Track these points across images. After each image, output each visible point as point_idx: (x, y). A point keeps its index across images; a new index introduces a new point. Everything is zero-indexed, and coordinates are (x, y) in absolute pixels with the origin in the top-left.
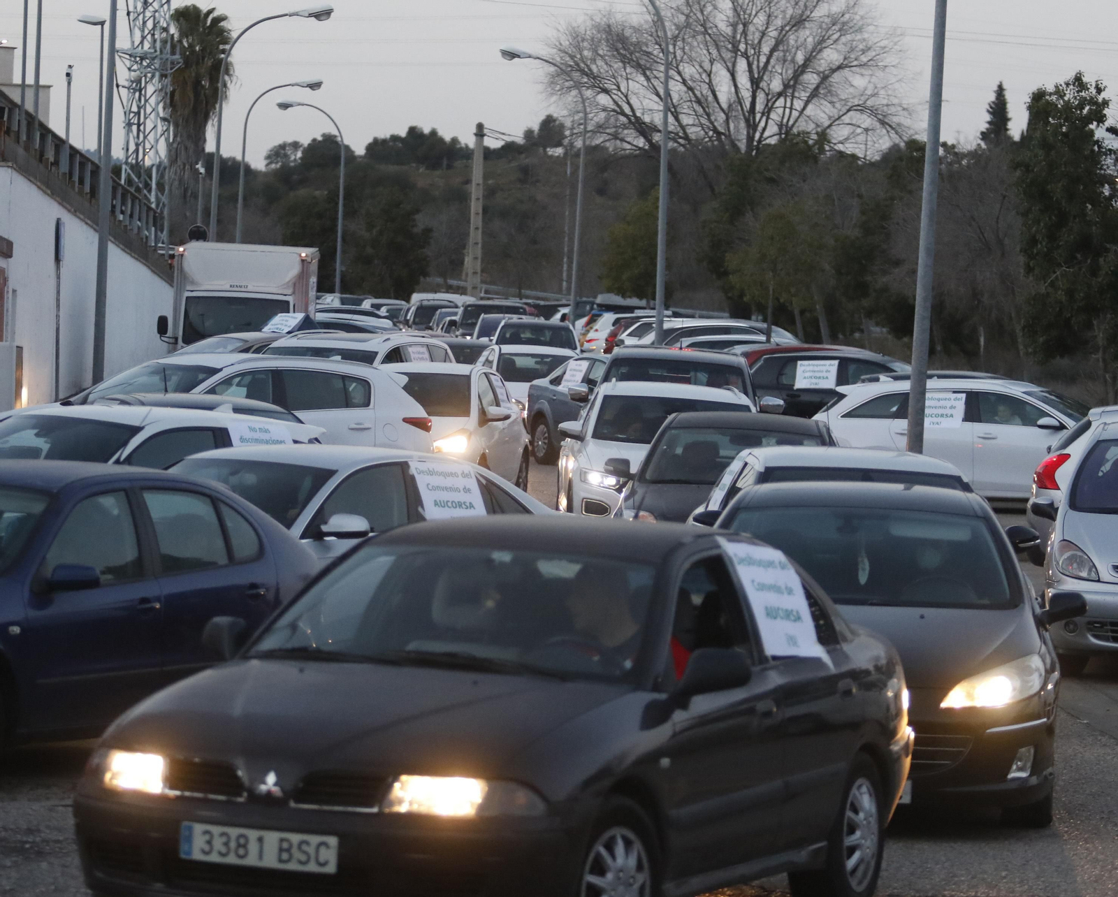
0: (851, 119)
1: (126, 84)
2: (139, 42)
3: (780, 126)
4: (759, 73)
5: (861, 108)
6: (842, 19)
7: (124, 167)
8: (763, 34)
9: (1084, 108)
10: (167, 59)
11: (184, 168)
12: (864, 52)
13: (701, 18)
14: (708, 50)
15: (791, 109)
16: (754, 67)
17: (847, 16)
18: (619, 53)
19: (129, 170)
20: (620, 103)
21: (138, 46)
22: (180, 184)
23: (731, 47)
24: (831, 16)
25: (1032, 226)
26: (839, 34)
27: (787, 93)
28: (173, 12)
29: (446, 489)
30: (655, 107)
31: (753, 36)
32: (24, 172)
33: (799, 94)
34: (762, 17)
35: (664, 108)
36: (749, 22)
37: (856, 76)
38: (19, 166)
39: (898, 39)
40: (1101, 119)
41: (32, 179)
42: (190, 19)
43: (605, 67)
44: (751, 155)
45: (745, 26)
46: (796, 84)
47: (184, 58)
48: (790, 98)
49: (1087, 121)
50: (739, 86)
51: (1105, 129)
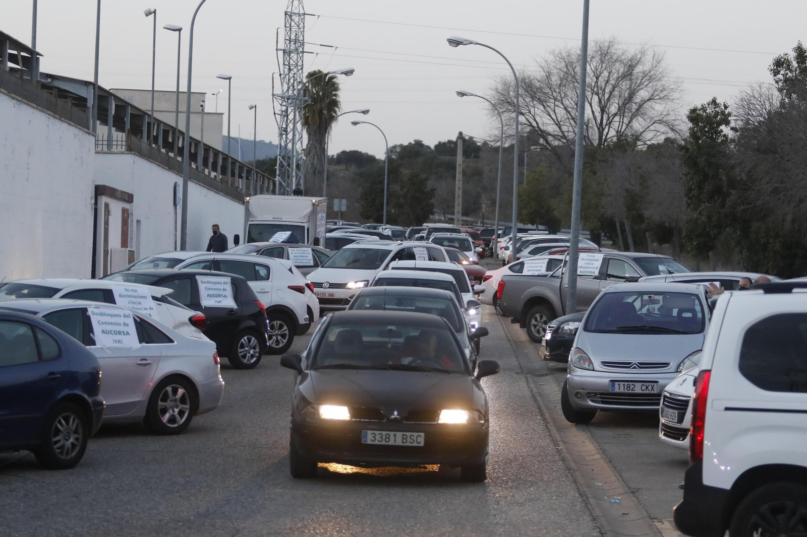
0: (655, 127)
1: (280, 113)
2: (286, 90)
3: (617, 132)
4: (604, 103)
5: (661, 122)
6: (649, 74)
7: (278, 157)
8: (607, 82)
9: (717, 117)
10: (301, 99)
11: (314, 157)
12: (662, 91)
13: (573, 73)
14: (576, 91)
15: (623, 123)
16: (602, 100)
17: (652, 72)
18: (528, 93)
19: (281, 159)
20: (530, 121)
21: (286, 92)
22: (312, 166)
23: (590, 90)
24: (644, 72)
25: (689, 181)
26: (648, 82)
27: (620, 113)
28: (305, 74)
29: (111, 323)
30: (549, 122)
31: (601, 84)
32: (146, 157)
33: (626, 114)
34: (606, 74)
35: (553, 123)
36: (599, 76)
37: (657, 104)
38: (141, 154)
39: (680, 84)
40: (727, 123)
41: (152, 161)
42: (317, 78)
43: (522, 101)
44: (601, 148)
45: (597, 78)
46: (624, 109)
47: (312, 98)
48: (622, 117)
49: (719, 124)
50: (594, 110)
51: (729, 128)
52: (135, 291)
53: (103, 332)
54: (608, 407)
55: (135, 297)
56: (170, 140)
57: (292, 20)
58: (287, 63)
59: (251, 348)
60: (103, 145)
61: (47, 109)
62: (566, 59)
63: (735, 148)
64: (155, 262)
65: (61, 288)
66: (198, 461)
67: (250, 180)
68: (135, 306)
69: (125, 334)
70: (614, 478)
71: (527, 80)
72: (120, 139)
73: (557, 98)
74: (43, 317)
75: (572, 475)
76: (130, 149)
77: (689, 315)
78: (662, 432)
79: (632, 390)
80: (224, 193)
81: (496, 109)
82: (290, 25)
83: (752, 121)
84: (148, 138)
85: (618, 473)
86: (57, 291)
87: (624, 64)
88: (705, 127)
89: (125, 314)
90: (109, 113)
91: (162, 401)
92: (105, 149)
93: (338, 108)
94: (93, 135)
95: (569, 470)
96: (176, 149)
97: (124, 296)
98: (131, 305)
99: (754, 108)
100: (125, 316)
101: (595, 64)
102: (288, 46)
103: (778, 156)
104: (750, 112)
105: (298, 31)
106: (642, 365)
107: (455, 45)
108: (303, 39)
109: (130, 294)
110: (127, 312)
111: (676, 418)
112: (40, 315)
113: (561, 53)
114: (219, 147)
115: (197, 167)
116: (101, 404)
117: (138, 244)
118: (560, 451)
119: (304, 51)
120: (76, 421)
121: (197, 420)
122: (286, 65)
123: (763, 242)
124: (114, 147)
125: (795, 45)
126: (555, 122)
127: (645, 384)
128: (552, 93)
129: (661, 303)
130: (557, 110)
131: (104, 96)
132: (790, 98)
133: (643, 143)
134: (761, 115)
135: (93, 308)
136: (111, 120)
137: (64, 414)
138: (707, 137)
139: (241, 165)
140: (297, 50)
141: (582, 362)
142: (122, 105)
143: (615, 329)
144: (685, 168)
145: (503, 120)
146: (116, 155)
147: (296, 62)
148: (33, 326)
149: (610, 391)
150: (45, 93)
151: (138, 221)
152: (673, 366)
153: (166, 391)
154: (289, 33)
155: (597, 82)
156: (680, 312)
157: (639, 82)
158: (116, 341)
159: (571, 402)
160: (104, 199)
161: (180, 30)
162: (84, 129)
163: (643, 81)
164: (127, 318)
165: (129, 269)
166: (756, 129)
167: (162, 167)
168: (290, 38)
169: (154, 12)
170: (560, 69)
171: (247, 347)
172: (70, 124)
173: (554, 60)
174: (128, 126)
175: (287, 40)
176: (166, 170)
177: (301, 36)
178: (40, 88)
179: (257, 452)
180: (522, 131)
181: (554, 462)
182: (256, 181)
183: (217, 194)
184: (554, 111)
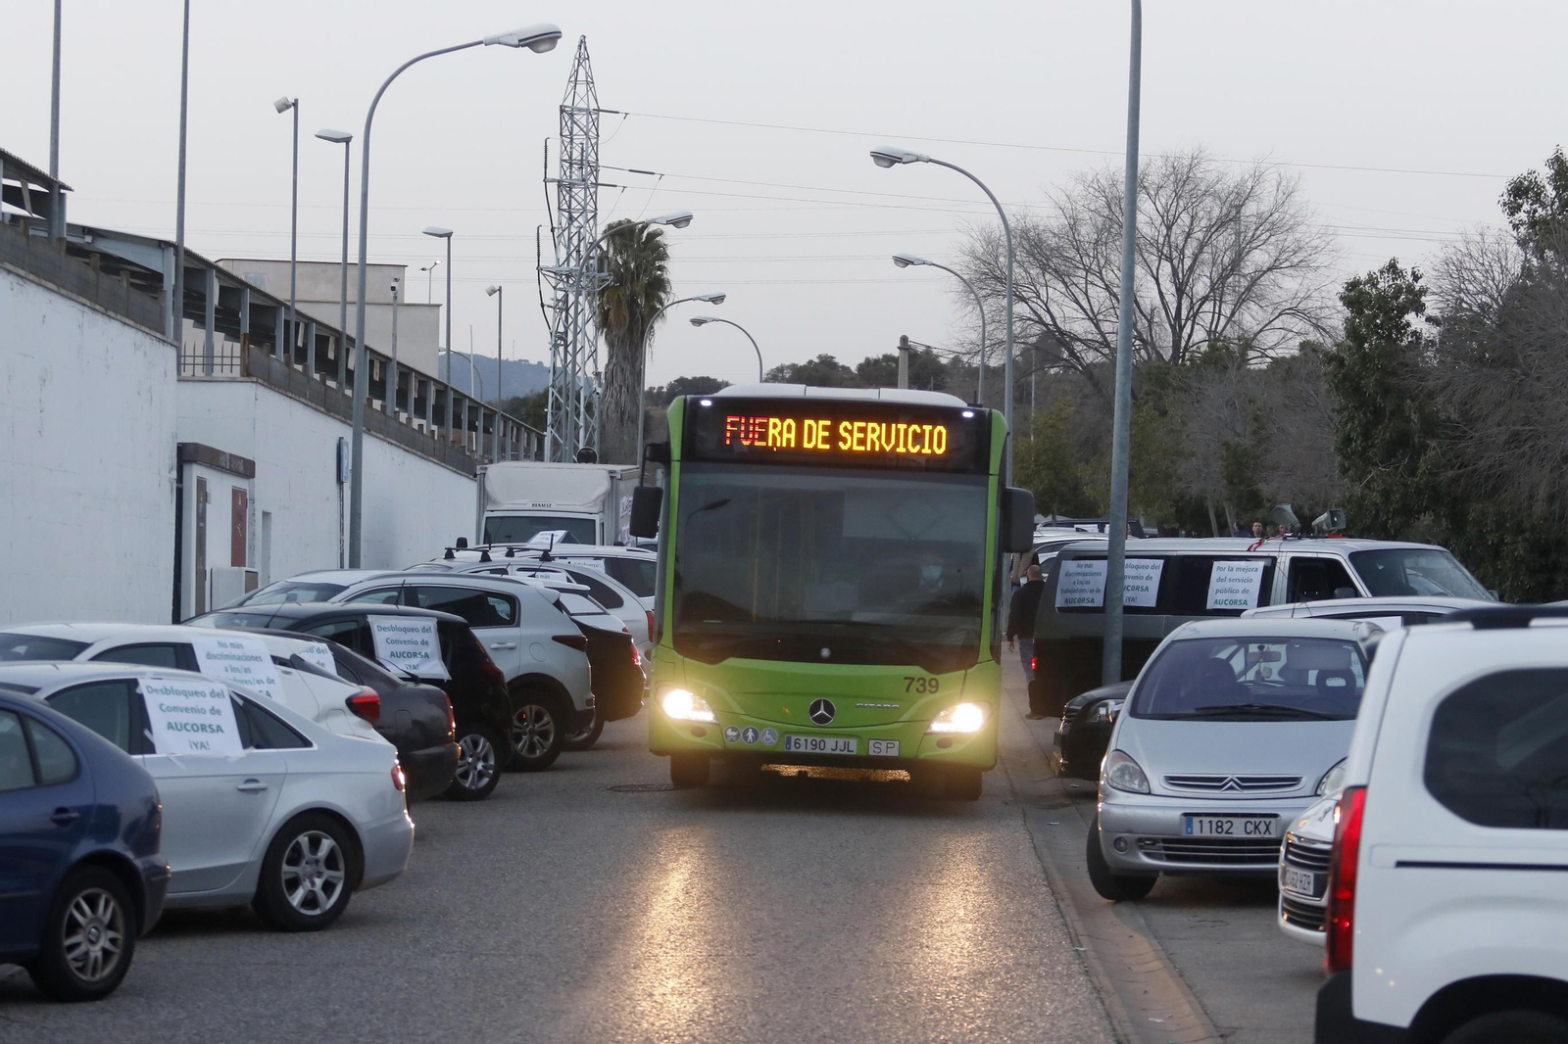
0: (1283, 322)
1: (552, 303)
2: (564, 258)
3: (1209, 333)
4: (1183, 276)
5: (1294, 311)
6: (1270, 219)
7: (551, 390)
8: (1189, 235)
9: (1399, 298)
10: (594, 277)
11: (621, 389)
12: (1295, 252)
15: (1220, 314)
16: (1180, 270)
17: (1276, 215)
18: (1035, 258)
19: (556, 394)
20: (1039, 312)
21: (564, 263)
22: (616, 406)
23: (1154, 251)
24: (1259, 216)
25: (1346, 423)
26: (1268, 234)
27: (1215, 297)
28: (601, 228)
29: (187, 710)
30: (1075, 314)
31: (1176, 239)
32: (279, 387)
33: (1228, 298)
34: (1185, 218)
35: (1085, 317)
36: (1173, 224)
37: (1286, 278)
38: (270, 382)
39: (1331, 238)
40: (1419, 308)
41: (293, 396)
42: (624, 234)
43: (1024, 274)
44: (1176, 364)
45: (1169, 228)
46: (1223, 288)
47: (616, 275)
48: (1218, 303)
49: (1403, 310)
50: (1164, 291)
51: (1423, 319)
52: (239, 646)
53: (170, 726)
54: (1176, 867)
55: (239, 658)
56: (331, 355)
57: (573, 122)
58: (565, 207)
59: (479, 759)
60: (194, 364)
61: (79, 294)
62: (1107, 191)
63: (1435, 357)
64: (290, 592)
65: (89, 641)
66: (357, 982)
67: (491, 433)
68: (238, 676)
69: (213, 731)
70: (1186, 1008)
71: (1032, 234)
72: (227, 353)
73: (1090, 268)
74: (47, 699)
75: (1103, 1003)
76: (248, 372)
77: (1340, 682)
78: (1283, 915)
79: (1226, 833)
80: (439, 460)
81: (973, 292)
82: (571, 133)
83: (1466, 303)
84: (286, 350)
85: (1197, 997)
86: (81, 647)
87: (1220, 199)
88: (1376, 316)
89: (213, 692)
90: (207, 304)
91: (290, 862)
92: (199, 372)
93: (665, 292)
94: (172, 345)
95: (1098, 992)
96: (342, 374)
97: (215, 657)
98: (231, 675)
99: (1471, 277)
100: (213, 694)
101: (1163, 201)
102: (568, 173)
103: (1519, 371)
104: (1462, 285)
105: (587, 144)
106: (1247, 783)
107: (886, 164)
108: (597, 159)
109: (227, 653)
110: (218, 687)
111: (1312, 887)
112: (42, 696)
113: (1098, 181)
114: (432, 370)
115: (383, 407)
116: (164, 871)
117: (266, 558)
118: (1083, 955)
119: (599, 182)
120: (112, 904)
121: (359, 901)
122: (564, 210)
123: (1493, 541)
124: (217, 369)
125: (1551, 155)
126: (1087, 315)
127: (1253, 820)
128: (1081, 258)
129: (1283, 661)
130: (1091, 290)
131: (195, 269)
132: (1541, 258)
133: (1260, 354)
134: (1485, 291)
135: (151, 680)
136: (211, 316)
137: (89, 891)
138: (1381, 337)
139: (472, 404)
140: (584, 180)
141: (1127, 777)
142: (234, 289)
143: (1193, 711)
144: (1338, 398)
145: (985, 312)
146: (220, 384)
147: (583, 203)
148: (23, 716)
149: (1184, 835)
150: (75, 263)
151: (266, 515)
152: (1307, 784)
153: (298, 843)
154: (568, 149)
155: (1168, 236)
156: (1322, 677)
157: (1250, 234)
158: (196, 745)
159: (1107, 858)
160: (195, 471)
161: (347, 140)
162: (153, 333)
163: (1259, 232)
164: (217, 698)
165: (241, 605)
166: (1476, 320)
167: (313, 408)
168: (570, 158)
169: (294, 104)
170: (1095, 211)
171: (471, 756)
172: (125, 324)
173: (1085, 193)
174: (245, 328)
175: (565, 161)
176: (320, 414)
177: (593, 154)
178: (63, 253)
179: (478, 964)
180: (1024, 333)
181: (1070, 976)
182: (504, 435)
183: (424, 461)
184: (1086, 293)
